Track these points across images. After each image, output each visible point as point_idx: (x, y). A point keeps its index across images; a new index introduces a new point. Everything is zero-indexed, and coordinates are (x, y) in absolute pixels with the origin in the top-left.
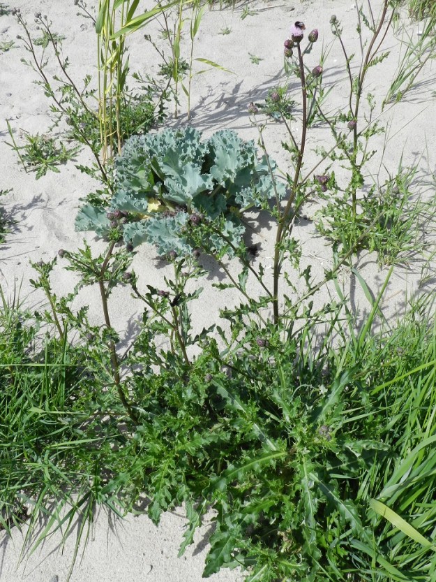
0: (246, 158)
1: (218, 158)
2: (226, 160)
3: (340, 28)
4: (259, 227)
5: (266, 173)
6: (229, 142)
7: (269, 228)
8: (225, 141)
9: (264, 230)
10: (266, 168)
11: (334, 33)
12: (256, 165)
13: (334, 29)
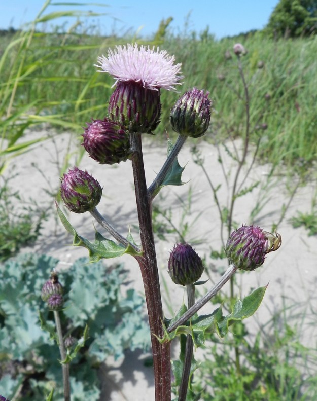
0: (108, 290)
1: (74, 292)
2: (84, 296)
3: (201, 157)
4: (122, 381)
5: (130, 310)
6: (91, 271)
7: (134, 382)
8: (86, 269)
9: (128, 385)
10: (131, 305)
11: (196, 162)
12: (120, 299)
13: (195, 158)
